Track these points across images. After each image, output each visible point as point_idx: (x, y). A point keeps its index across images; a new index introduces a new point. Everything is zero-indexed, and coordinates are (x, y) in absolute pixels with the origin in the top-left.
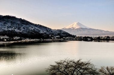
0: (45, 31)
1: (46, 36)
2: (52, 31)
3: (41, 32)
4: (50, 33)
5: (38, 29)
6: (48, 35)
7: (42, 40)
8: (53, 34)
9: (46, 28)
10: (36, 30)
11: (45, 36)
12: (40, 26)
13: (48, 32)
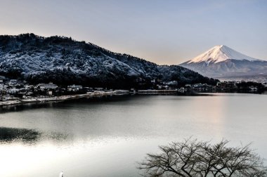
0: (140, 71)
1: (143, 82)
2: (157, 70)
3: (132, 73)
4: (154, 76)
5: (123, 66)
6: (148, 80)
7: (135, 92)
8: (160, 77)
9: (143, 61)
10: (118, 68)
11: (141, 82)
12: (130, 59)
13: (147, 72)
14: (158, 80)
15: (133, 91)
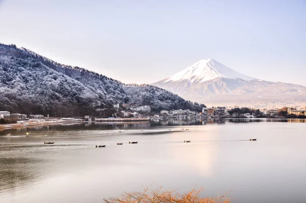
0: (99, 91)
1: (102, 106)
2: (122, 91)
3: (87, 94)
4: (117, 98)
5: (74, 85)
6: (110, 105)
7: (90, 121)
8: (126, 100)
9: (102, 78)
10: (67, 87)
11: (98, 107)
12: (84, 74)
13: (109, 93)
14: (124, 105)
15: (87, 120)
